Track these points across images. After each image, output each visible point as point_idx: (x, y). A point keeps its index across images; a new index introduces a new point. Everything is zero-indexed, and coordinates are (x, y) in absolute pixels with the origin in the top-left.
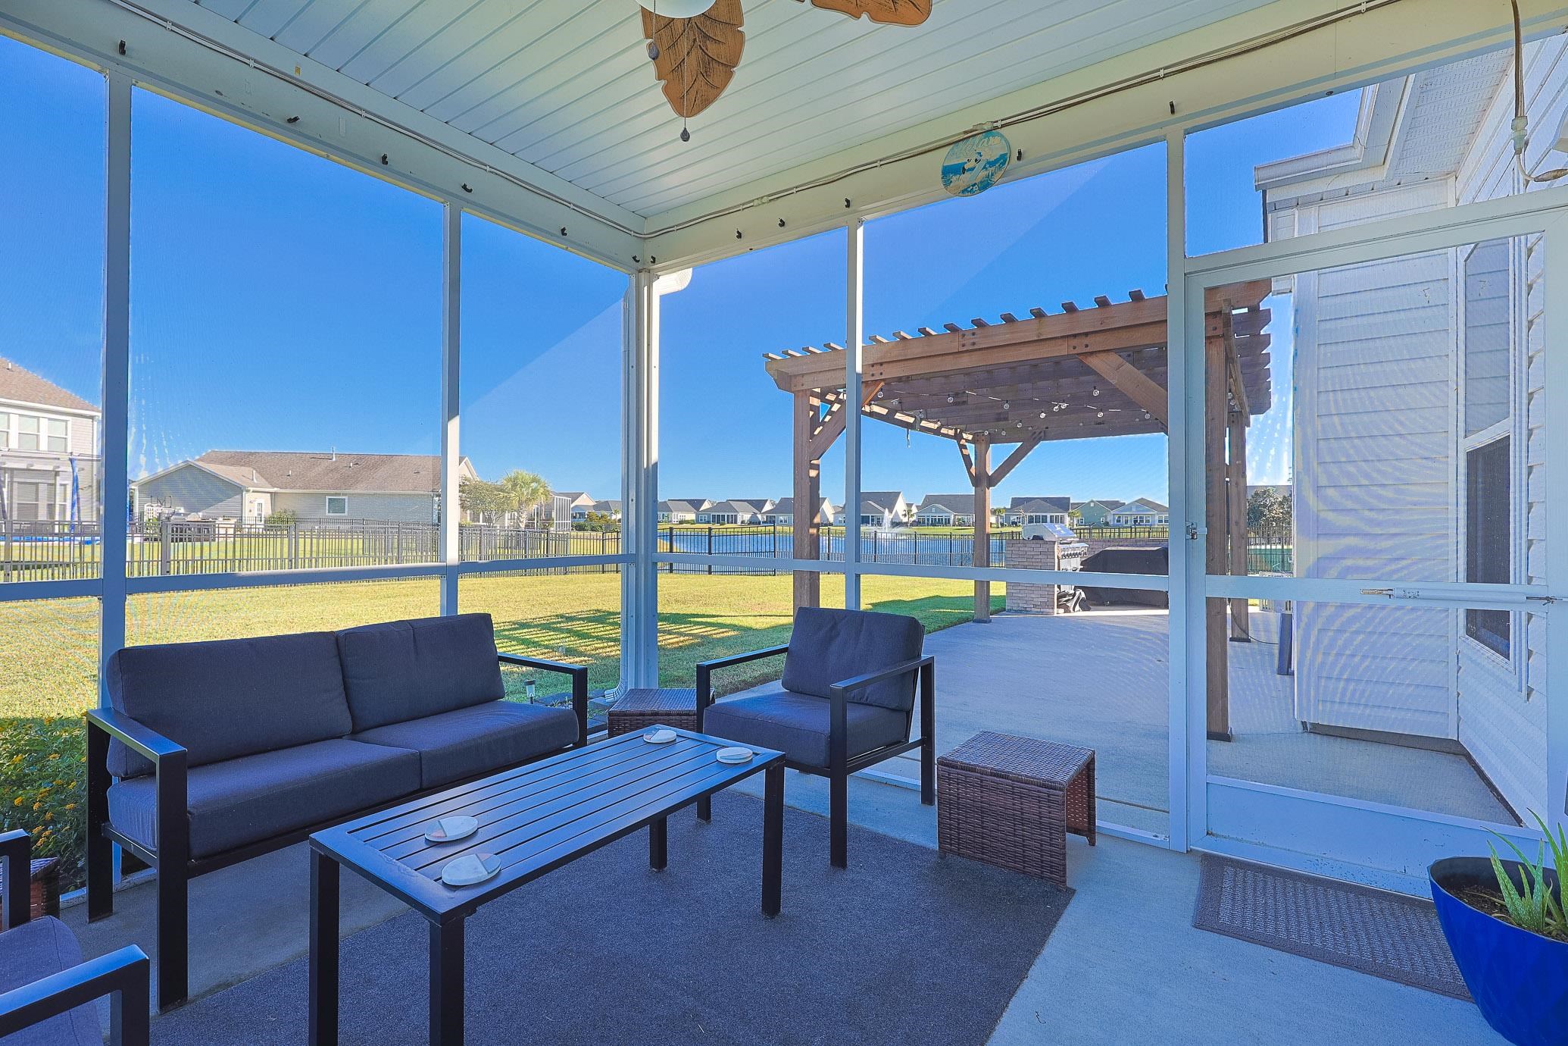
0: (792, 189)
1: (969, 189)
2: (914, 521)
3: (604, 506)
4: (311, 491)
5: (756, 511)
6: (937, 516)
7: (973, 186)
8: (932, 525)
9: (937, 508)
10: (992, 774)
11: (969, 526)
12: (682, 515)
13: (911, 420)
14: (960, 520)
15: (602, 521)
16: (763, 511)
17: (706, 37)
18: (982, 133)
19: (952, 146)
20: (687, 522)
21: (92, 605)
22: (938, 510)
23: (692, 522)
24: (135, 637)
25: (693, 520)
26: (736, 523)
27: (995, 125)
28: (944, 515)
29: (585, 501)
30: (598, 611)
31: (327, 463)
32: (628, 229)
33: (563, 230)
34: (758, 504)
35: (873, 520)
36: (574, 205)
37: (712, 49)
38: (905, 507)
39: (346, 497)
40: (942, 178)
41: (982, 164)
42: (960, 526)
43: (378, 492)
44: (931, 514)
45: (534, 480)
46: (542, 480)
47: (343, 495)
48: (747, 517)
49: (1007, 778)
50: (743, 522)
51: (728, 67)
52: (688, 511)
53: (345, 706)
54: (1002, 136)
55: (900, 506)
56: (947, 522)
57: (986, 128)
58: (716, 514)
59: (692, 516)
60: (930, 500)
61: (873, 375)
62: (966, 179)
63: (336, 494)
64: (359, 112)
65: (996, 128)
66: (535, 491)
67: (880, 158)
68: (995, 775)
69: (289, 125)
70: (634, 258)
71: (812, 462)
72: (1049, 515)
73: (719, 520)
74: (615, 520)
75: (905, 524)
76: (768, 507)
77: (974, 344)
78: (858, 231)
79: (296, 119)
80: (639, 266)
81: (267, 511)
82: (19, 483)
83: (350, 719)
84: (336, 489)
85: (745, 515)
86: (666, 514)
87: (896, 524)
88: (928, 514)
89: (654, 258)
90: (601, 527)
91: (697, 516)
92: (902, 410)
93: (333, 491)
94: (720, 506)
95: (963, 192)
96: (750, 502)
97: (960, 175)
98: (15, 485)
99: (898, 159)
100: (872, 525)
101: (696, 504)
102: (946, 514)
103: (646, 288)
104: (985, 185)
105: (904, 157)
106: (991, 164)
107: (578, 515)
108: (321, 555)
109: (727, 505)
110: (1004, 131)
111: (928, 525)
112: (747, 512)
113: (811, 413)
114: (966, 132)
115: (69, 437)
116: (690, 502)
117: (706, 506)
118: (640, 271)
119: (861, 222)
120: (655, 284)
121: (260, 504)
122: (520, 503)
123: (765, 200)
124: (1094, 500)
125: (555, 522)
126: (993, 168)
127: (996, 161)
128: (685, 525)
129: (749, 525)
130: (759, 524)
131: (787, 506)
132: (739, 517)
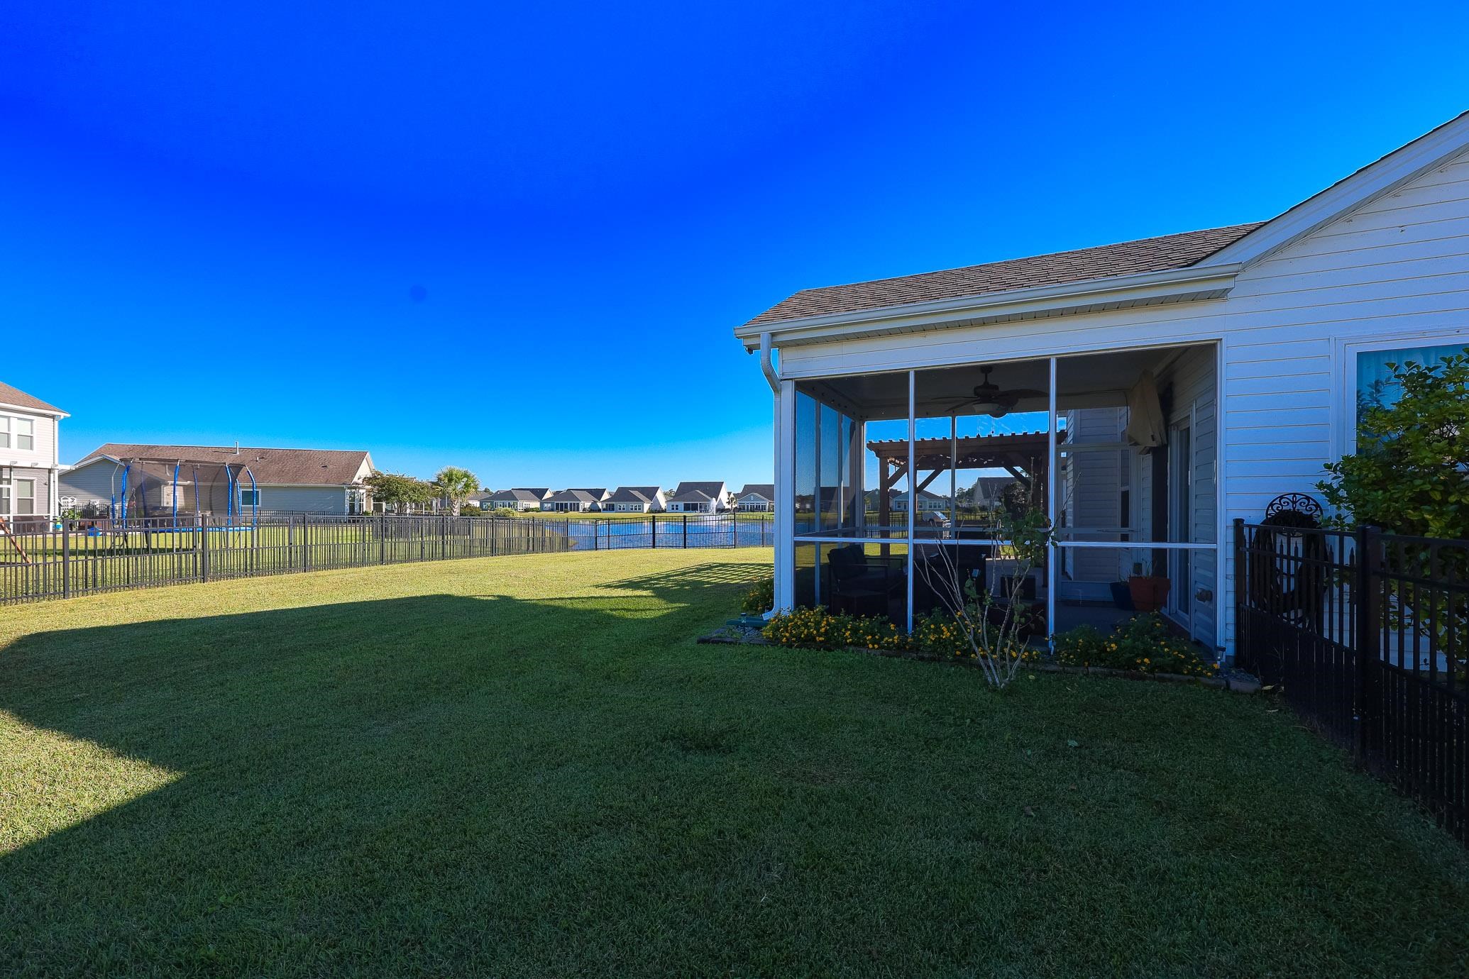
2: (736, 508)
5: (596, 500)
6: (754, 503)
8: (751, 511)
9: (754, 496)
12: (526, 503)
16: (602, 499)
20: (533, 510)
22: (756, 498)
23: (537, 510)
26: (578, 510)
28: (761, 502)
31: (231, 457)
34: (597, 493)
35: (701, 507)
38: (727, 496)
39: (259, 490)
44: (750, 502)
48: (588, 505)
50: (584, 510)
52: (532, 500)
55: (723, 496)
56: (763, 509)
58: (560, 502)
59: (536, 505)
60: (749, 489)
63: (249, 487)
73: (561, 508)
75: (728, 511)
76: (606, 496)
86: (512, 503)
87: (721, 510)
88: (748, 502)
91: (542, 504)
93: (247, 484)
94: (562, 494)
96: (589, 491)
100: (701, 512)
101: (539, 493)
102: (763, 502)
109: (569, 494)
111: (748, 511)
112: (587, 500)
115: (34, 435)
116: (533, 491)
117: (548, 495)
128: (530, 513)
129: (590, 512)
130: (599, 511)
131: (624, 495)
132: (581, 504)
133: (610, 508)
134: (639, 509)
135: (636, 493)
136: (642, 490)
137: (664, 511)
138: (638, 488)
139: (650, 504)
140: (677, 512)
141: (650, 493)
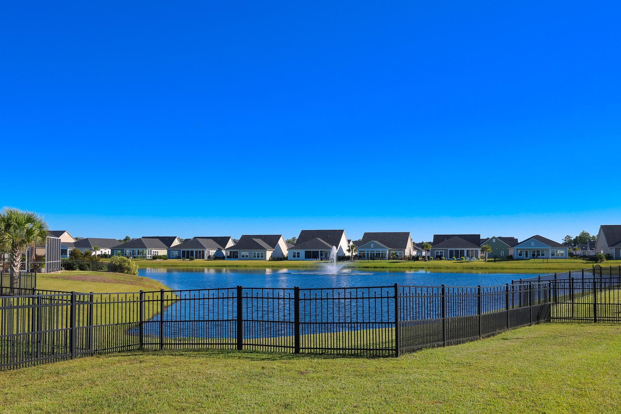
2: (356, 255)
5: (220, 247)
6: (375, 251)
8: (371, 259)
9: (375, 244)
11: (401, 259)
12: (155, 251)
14: (393, 254)
16: (225, 248)
20: (160, 257)
22: (376, 246)
23: (164, 257)
26: (203, 257)
28: (381, 250)
34: (223, 241)
35: (321, 255)
38: (347, 244)
42: (394, 259)
44: (370, 250)
45: (29, 220)
48: (212, 252)
52: (161, 248)
55: (344, 244)
56: (383, 257)
58: (186, 250)
59: (163, 252)
60: (368, 237)
72: (465, 250)
73: (188, 255)
74: (95, 255)
75: (348, 258)
76: (230, 244)
85: (211, 251)
86: (141, 250)
87: (341, 258)
88: (368, 250)
91: (169, 252)
94: (189, 242)
96: (215, 239)
100: (322, 260)
101: (167, 241)
102: (383, 250)
109: (196, 241)
111: (368, 259)
112: (212, 248)
116: (162, 239)
117: (176, 243)
124: (496, 236)
128: (158, 260)
129: (214, 259)
130: (223, 258)
131: (248, 242)
132: (206, 252)
133: (234, 256)
134: (263, 256)
135: (259, 241)
136: (265, 238)
137: (285, 259)
138: (261, 236)
139: (272, 252)
140: (298, 260)
141: (272, 241)
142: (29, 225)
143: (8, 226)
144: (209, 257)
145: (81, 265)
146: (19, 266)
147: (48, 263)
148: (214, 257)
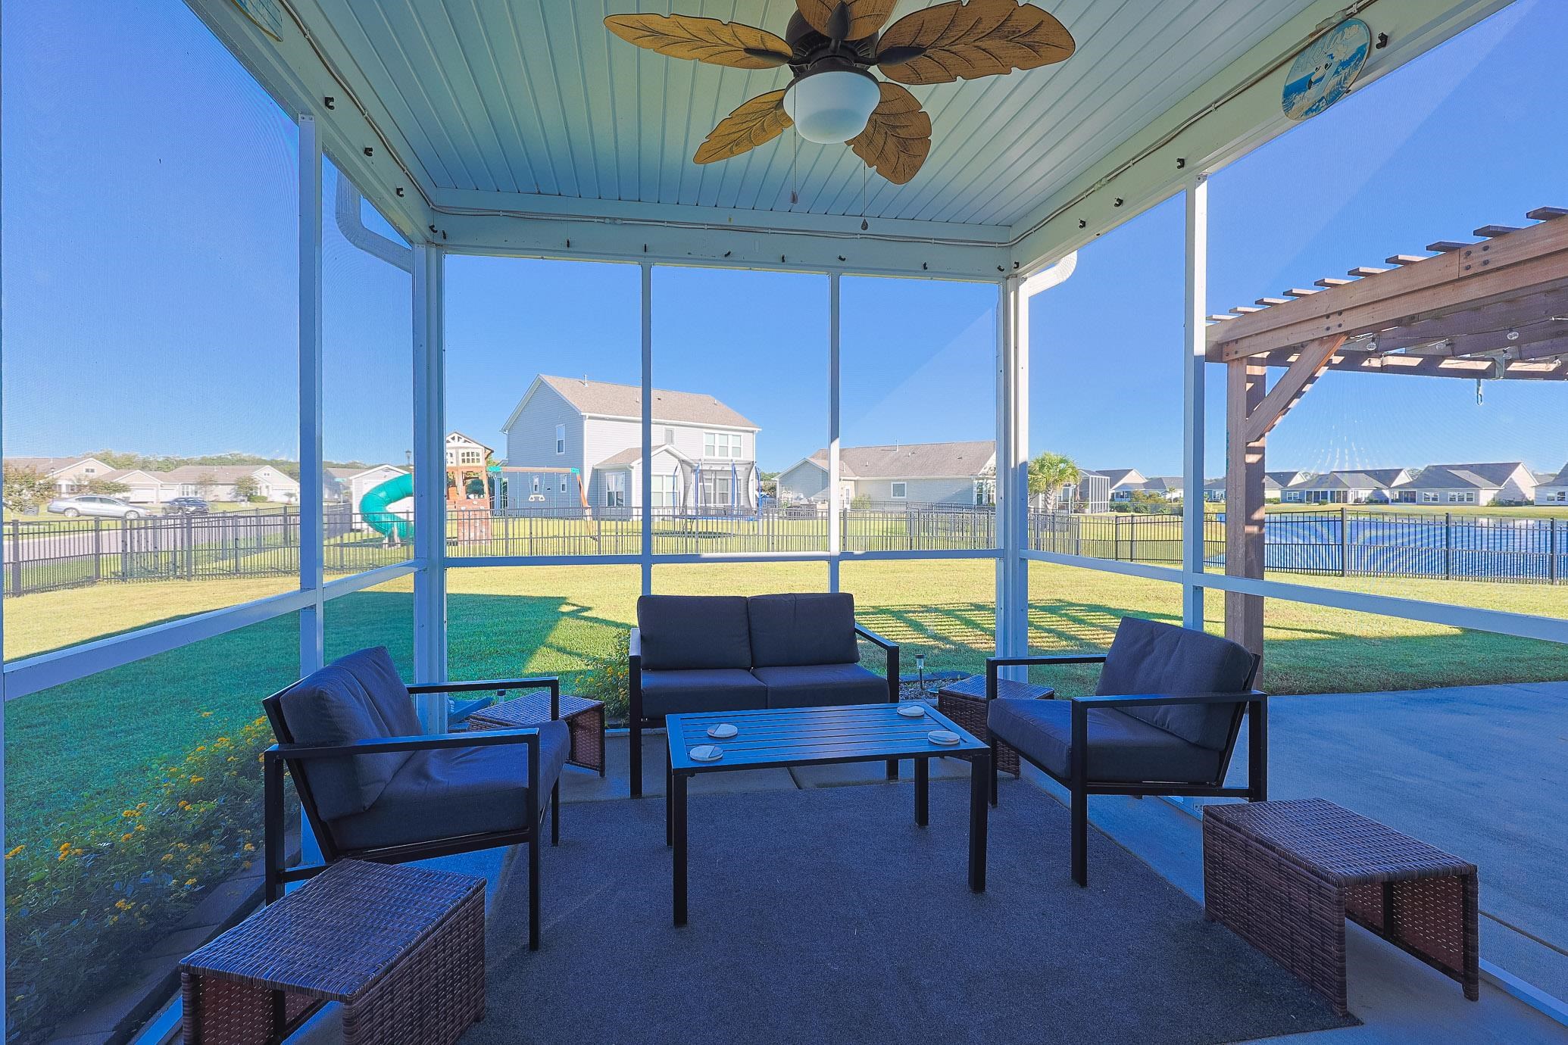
0: (1128, 162)
1: (1314, 108)
3: (1156, 483)
4: (881, 478)
5: (1380, 485)
7: (1319, 101)
10: (1257, 840)
13: (1484, 366)
15: (1151, 501)
16: (1394, 485)
17: (894, 127)
18: (1332, 29)
19: (1296, 58)
21: (637, 569)
23: (1273, 502)
24: (658, 589)
25: (1278, 499)
26: (1345, 501)
27: (1349, 12)
29: (1134, 478)
30: (1060, 601)
31: (892, 454)
32: (992, 243)
33: (925, 265)
34: (1386, 476)
36: (935, 239)
37: (902, 133)
39: (905, 483)
40: (1283, 103)
41: (1333, 69)
43: (928, 477)
45: (1062, 461)
46: (1071, 460)
47: (904, 480)
48: (1364, 494)
49: (1273, 849)
51: (924, 139)
53: (748, 649)
54: (1361, 22)
57: (1335, 21)
58: (1314, 490)
61: (1328, 329)
62: (1312, 94)
63: (898, 480)
64: (766, 231)
65: (1352, 15)
66: (1062, 472)
67: (1213, 100)
68: (1261, 843)
69: (727, 258)
70: (999, 268)
71: (1251, 444)
73: (1319, 498)
74: (1170, 499)
76: (1402, 479)
77: (1486, 263)
78: (1198, 191)
79: (729, 253)
80: (1005, 274)
81: (852, 496)
82: (720, 479)
83: (750, 657)
84: (898, 475)
85: (1360, 492)
89: (1017, 264)
90: (1146, 508)
91: (1283, 494)
92: (1453, 355)
93: (896, 478)
94: (1321, 479)
95: (1306, 113)
96: (1372, 474)
97: (1305, 91)
98: (717, 481)
99: (1234, 94)
101: (1282, 478)
103: (1012, 294)
104: (1334, 97)
105: (1240, 90)
106: (1344, 64)
107: (1125, 494)
108: (889, 534)
109: (1333, 478)
110: (1362, 16)
112: (1366, 487)
113: (1249, 386)
114: (1312, 35)
115: (742, 447)
117: (1297, 480)
118: (1007, 278)
119: (1201, 179)
120: (1020, 287)
121: (848, 490)
122: (1048, 485)
123: (1103, 182)
125: (1090, 503)
126: (1347, 70)
127: (1351, 59)
129: (1367, 503)
130: (1386, 502)
131: (1439, 478)
132: (1351, 493)
133: (1410, 498)
134: (1471, 499)
135: (1464, 474)
136: (1481, 470)
137: (1531, 503)
138: (1472, 466)
139: (1496, 492)
140: (1560, 505)
141: (1498, 473)
142: (1062, 465)
143: (1042, 466)
144: (1357, 501)
145: (1137, 508)
146: (1052, 504)
147: (1092, 504)
148: (1367, 501)
